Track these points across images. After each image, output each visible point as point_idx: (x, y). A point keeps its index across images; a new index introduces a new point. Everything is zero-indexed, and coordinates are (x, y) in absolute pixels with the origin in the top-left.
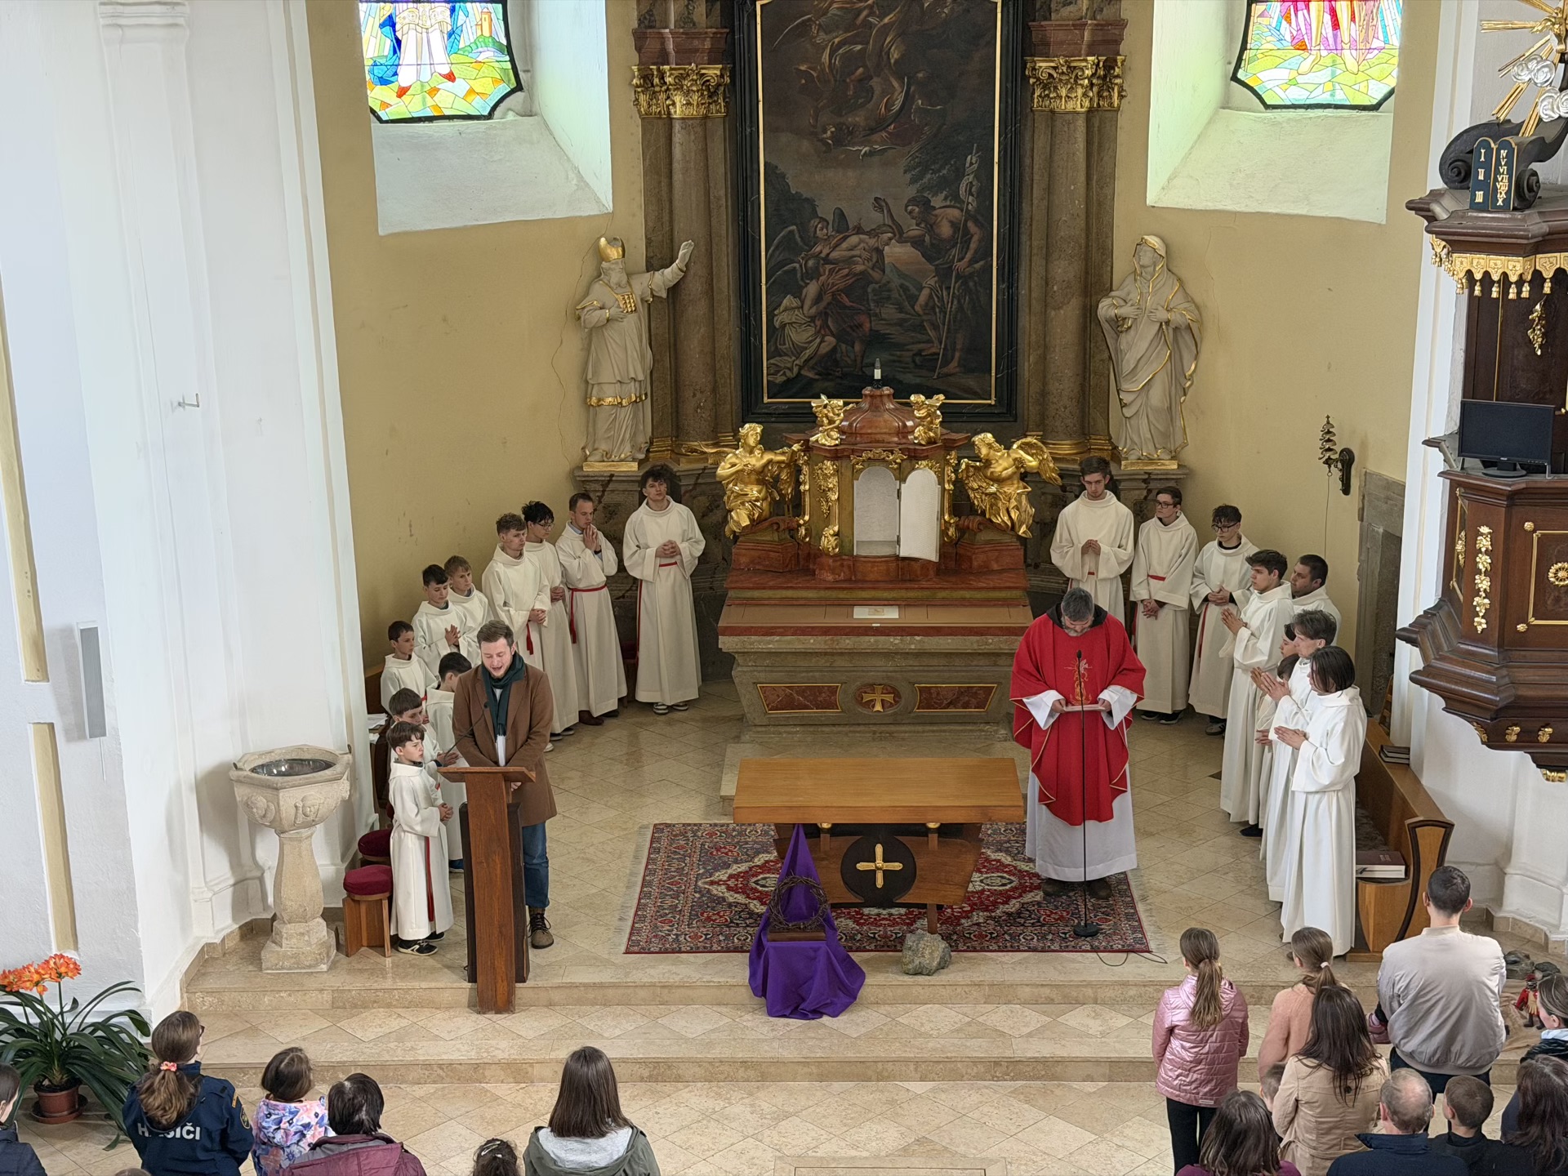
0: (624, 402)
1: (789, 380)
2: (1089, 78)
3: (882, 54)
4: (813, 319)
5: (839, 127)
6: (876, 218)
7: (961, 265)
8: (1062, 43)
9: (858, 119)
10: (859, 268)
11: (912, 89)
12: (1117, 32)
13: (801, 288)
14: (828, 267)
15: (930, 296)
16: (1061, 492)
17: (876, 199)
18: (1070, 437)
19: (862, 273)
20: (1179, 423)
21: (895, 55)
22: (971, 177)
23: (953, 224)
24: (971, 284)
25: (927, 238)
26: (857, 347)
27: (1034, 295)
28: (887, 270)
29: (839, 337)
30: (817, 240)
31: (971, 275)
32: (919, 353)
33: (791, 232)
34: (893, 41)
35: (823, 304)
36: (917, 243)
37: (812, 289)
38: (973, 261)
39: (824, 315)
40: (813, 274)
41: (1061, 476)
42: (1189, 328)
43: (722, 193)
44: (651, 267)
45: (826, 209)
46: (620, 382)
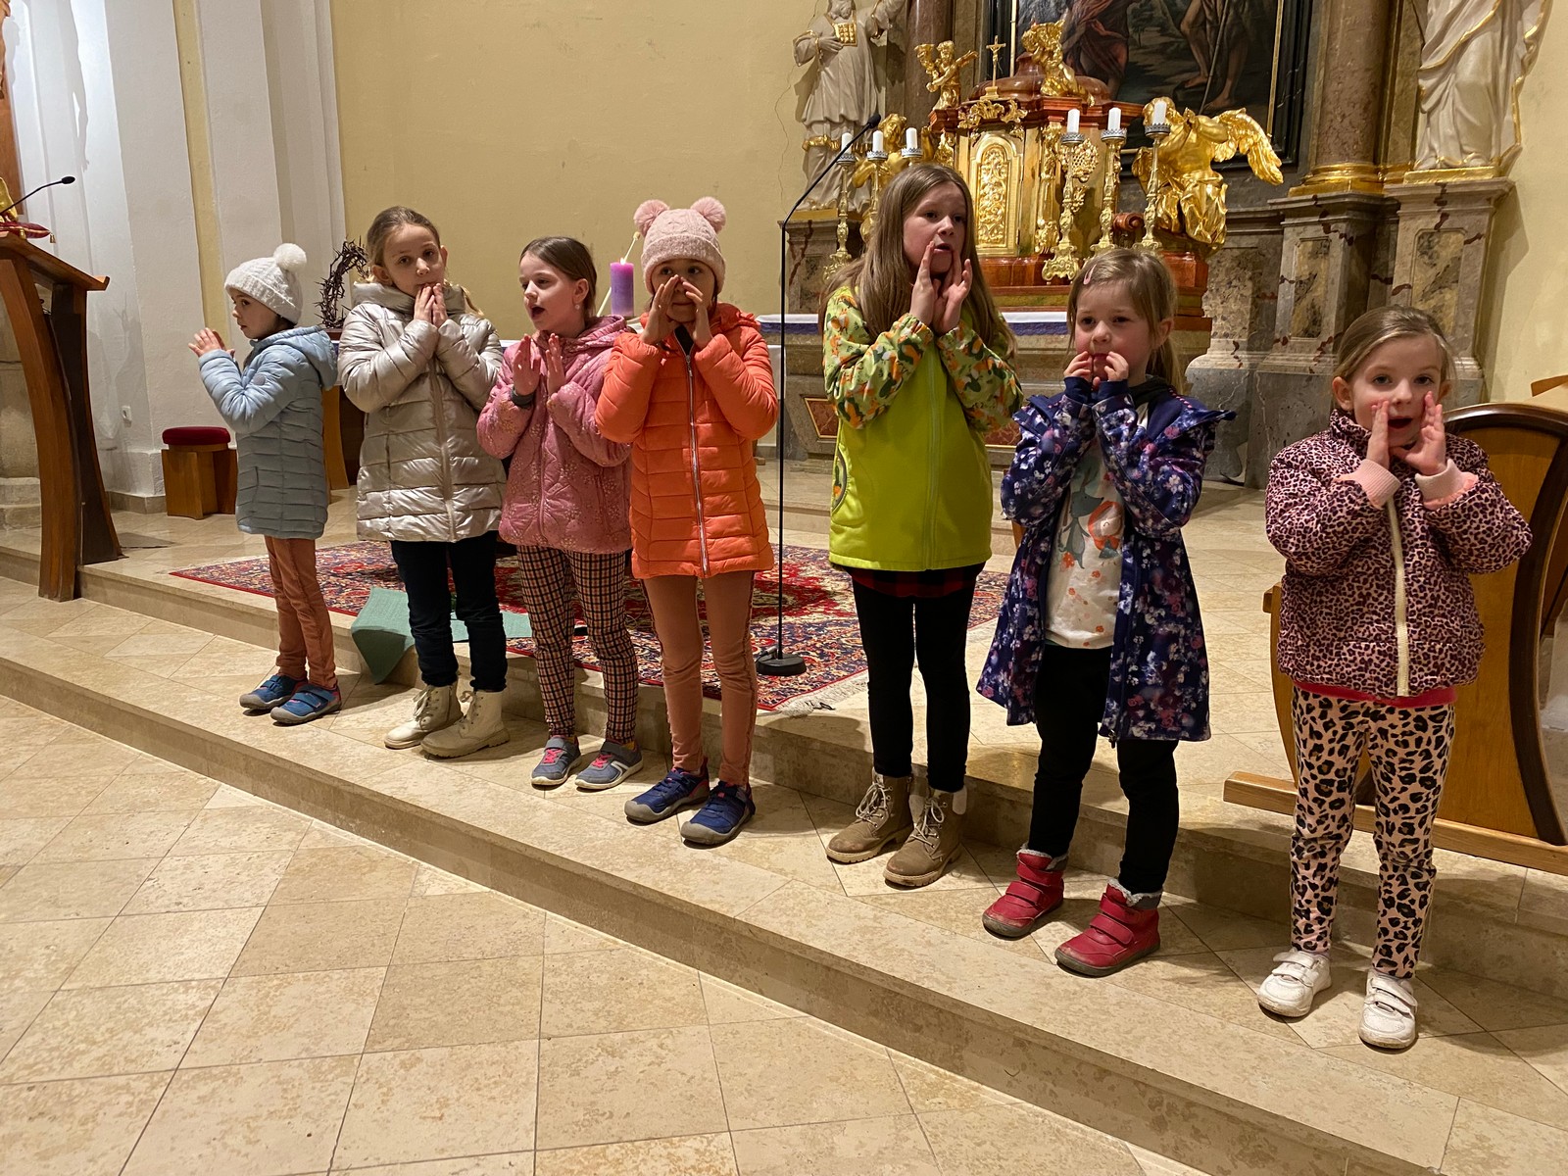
0: (835, 145)
15: (1201, 9)
18: (1346, 158)
20: (1509, 118)
35: (1076, 36)
46: (828, 120)
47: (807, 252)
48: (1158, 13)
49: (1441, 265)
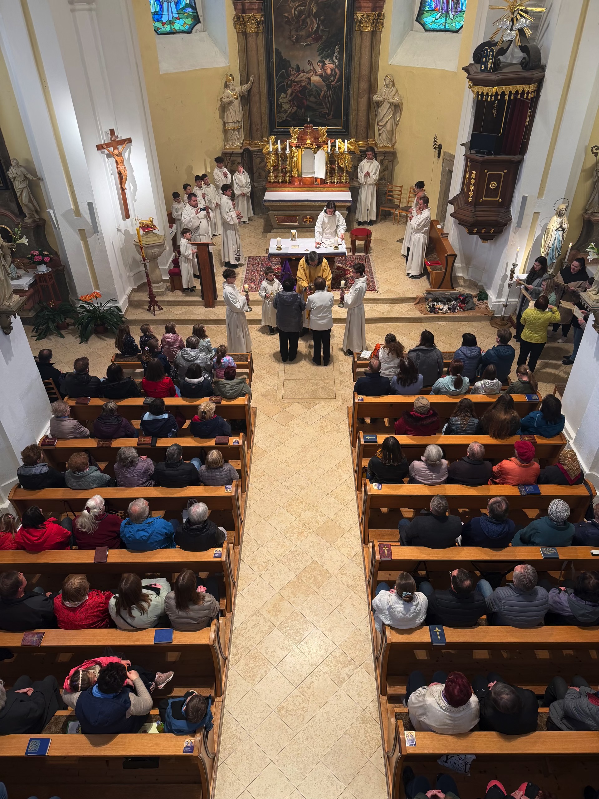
0: (236, 129)
1: (283, 121)
2: (373, 20)
3: (310, 10)
4: (290, 101)
5: (297, 36)
6: (309, 67)
7: (333, 83)
8: (365, 7)
9: (303, 33)
10: (304, 84)
11: (320, 22)
12: (382, 3)
13: (287, 91)
14: (294, 84)
15: (324, 94)
16: (360, 156)
17: (309, 61)
18: (363, 139)
19: (305, 86)
20: (394, 135)
21: (314, 11)
22: (337, 53)
23: (332, 70)
24: (336, 90)
25: (324, 74)
26: (303, 111)
27: (355, 93)
28: (312, 84)
29: (298, 107)
30: (291, 75)
31: (337, 87)
32: (321, 112)
33: (283, 72)
34: (314, 5)
35: (293, 96)
36: (321, 76)
37: (289, 91)
38: (336, 82)
39: (293, 100)
40: (290, 86)
41: (360, 152)
42: (399, 105)
43: (262, 58)
44: (242, 84)
45: (293, 64)
46: (234, 122)
47: (231, 159)
48: (314, 93)
49: (385, 166)
